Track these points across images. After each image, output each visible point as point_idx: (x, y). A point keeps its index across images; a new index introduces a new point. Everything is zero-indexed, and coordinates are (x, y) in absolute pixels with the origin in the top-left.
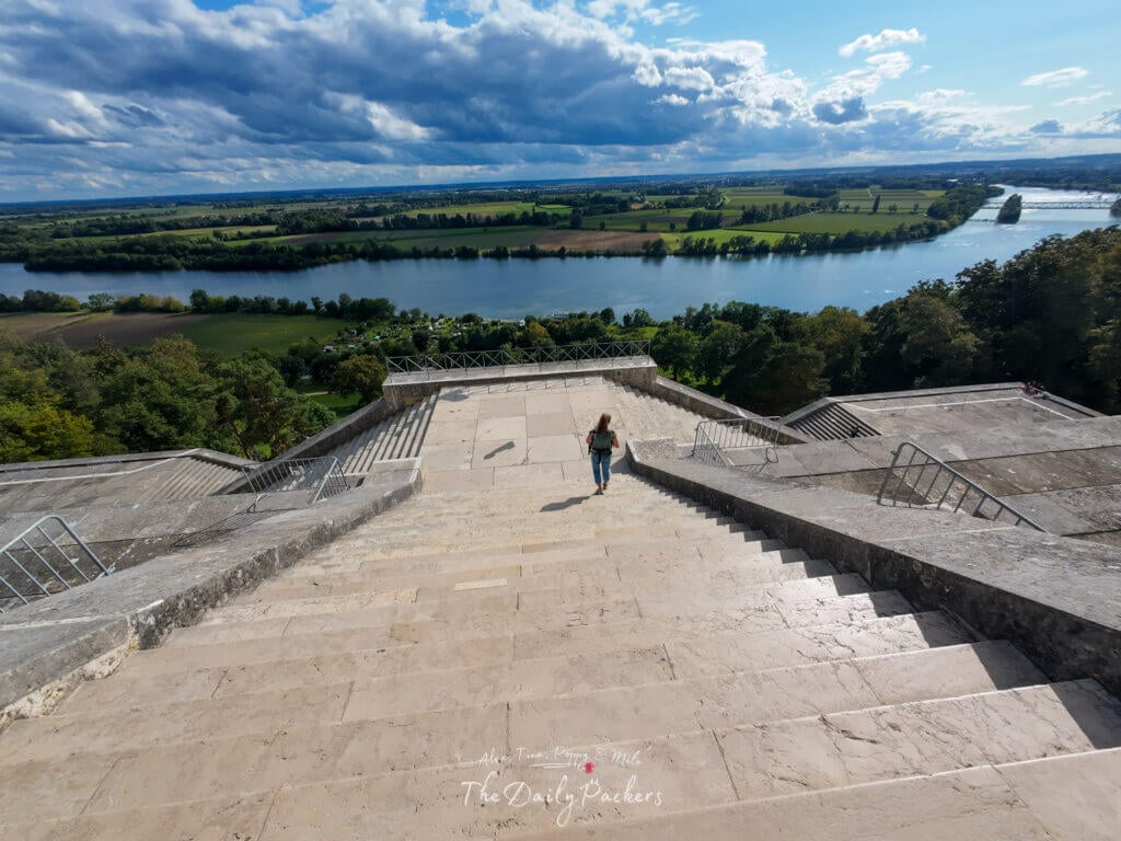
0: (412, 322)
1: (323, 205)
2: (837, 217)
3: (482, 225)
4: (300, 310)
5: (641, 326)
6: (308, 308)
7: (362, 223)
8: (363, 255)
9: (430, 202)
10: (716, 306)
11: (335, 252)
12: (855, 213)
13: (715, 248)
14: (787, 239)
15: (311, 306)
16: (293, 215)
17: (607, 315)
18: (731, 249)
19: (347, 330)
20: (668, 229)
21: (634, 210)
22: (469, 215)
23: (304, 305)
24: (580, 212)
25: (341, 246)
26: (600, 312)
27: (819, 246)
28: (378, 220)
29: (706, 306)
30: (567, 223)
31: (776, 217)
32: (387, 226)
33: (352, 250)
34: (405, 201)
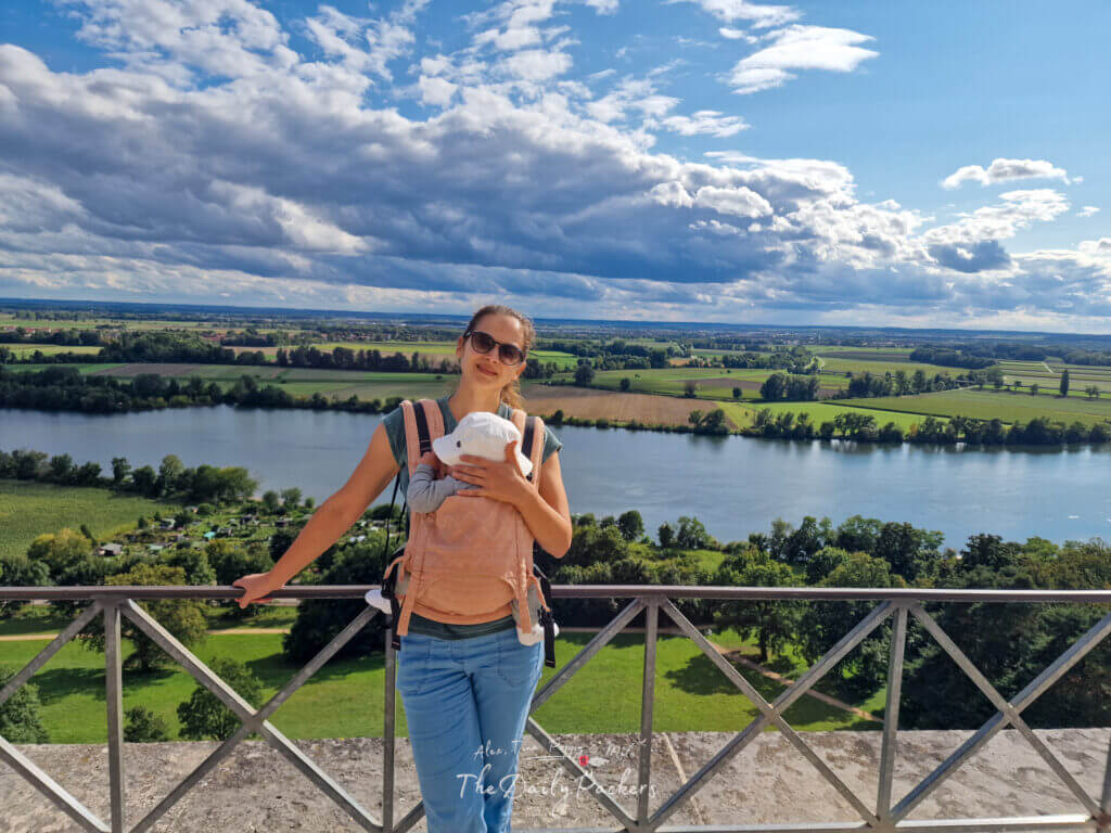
0: (281, 512)
1: (191, 326)
2: (1003, 398)
3: (436, 371)
4: (87, 478)
5: (691, 547)
6: (101, 475)
7: (242, 355)
8: (229, 400)
9: (359, 334)
10: (825, 524)
11: (185, 392)
12: (1033, 394)
13: (810, 429)
14: (929, 424)
15: (107, 473)
16: (136, 335)
17: (630, 523)
18: (837, 432)
19: (157, 518)
20: (731, 395)
21: (674, 367)
22: (416, 355)
23: (97, 469)
24: (590, 363)
25: (196, 383)
26: (617, 517)
27: (986, 439)
28: (270, 353)
29: (808, 522)
30: (570, 378)
31: (903, 390)
32: (282, 361)
33: (213, 390)
34: (319, 329)
